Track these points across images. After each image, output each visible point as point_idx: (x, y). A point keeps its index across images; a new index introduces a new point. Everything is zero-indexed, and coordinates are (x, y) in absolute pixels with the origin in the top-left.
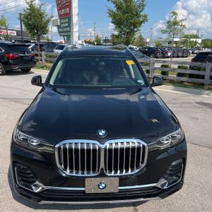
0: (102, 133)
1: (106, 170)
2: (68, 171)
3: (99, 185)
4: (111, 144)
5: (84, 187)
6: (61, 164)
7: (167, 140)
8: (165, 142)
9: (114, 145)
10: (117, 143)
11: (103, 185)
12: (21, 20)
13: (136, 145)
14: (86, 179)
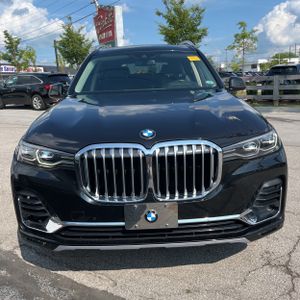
0: (148, 133)
1: (156, 192)
2: (97, 194)
3: (146, 216)
4: (162, 149)
9: (167, 150)
10: (171, 148)
11: (153, 215)
12: (56, 48)
13: (204, 150)
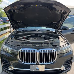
3: (36, 68)
5: (30, 69)
6: (20, 59)
7: (65, 49)
8: (64, 50)
10: (44, 51)
11: (38, 68)
14: (31, 66)
